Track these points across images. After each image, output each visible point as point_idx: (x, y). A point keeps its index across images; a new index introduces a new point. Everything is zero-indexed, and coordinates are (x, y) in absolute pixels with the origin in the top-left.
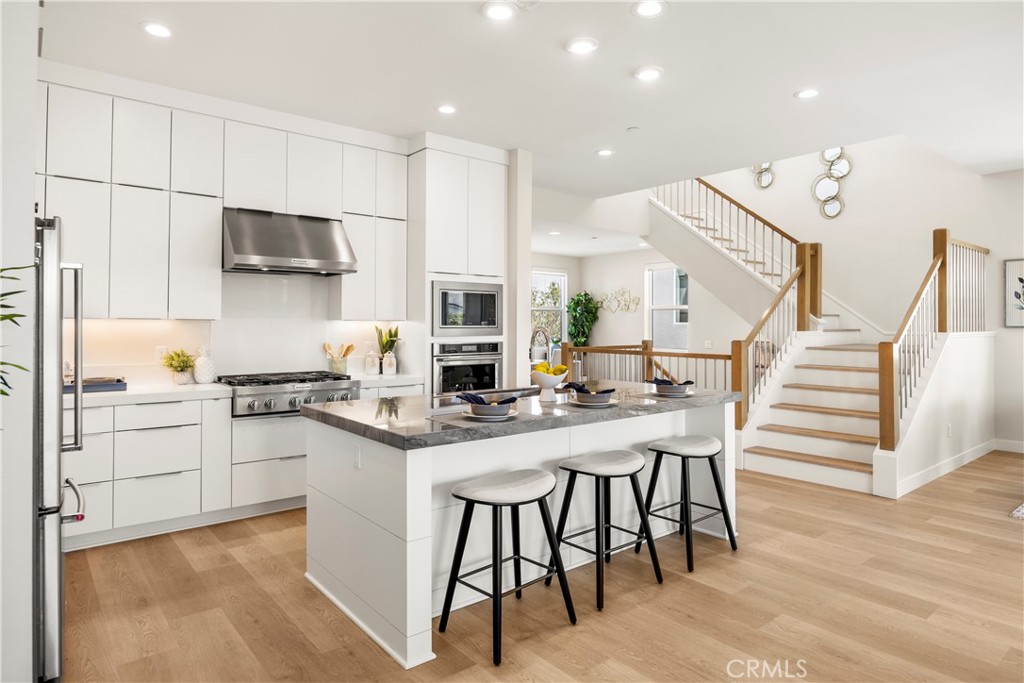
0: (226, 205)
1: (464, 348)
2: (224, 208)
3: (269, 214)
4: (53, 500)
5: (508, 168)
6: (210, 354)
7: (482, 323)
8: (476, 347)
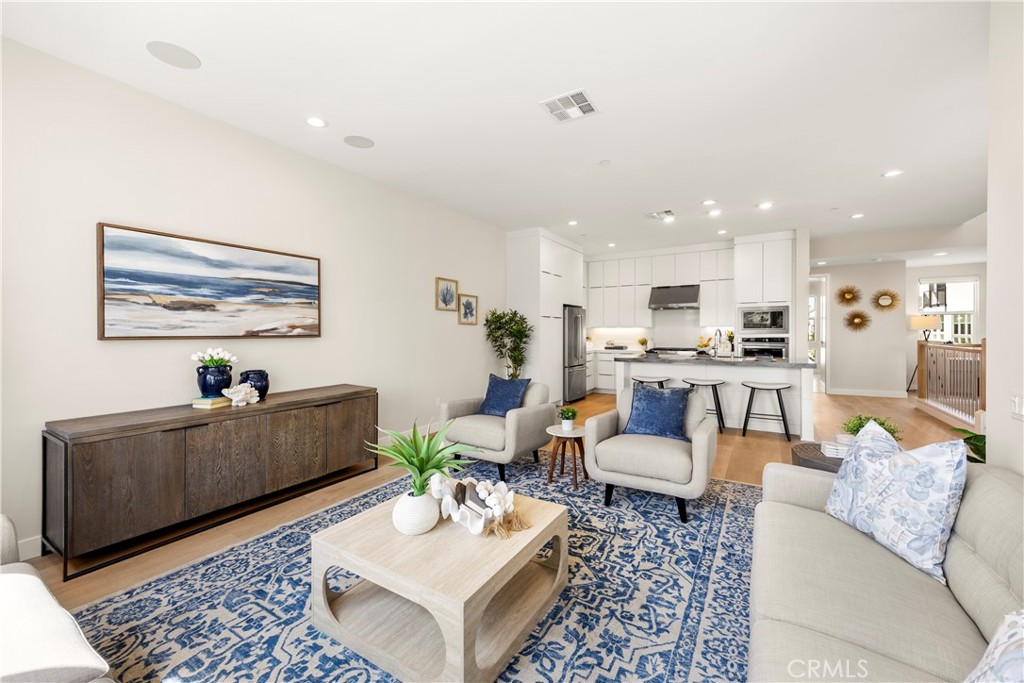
2: (652, 288)
3: (668, 287)
4: (567, 365)
5: (794, 240)
6: (652, 339)
7: (772, 327)
8: (767, 339)
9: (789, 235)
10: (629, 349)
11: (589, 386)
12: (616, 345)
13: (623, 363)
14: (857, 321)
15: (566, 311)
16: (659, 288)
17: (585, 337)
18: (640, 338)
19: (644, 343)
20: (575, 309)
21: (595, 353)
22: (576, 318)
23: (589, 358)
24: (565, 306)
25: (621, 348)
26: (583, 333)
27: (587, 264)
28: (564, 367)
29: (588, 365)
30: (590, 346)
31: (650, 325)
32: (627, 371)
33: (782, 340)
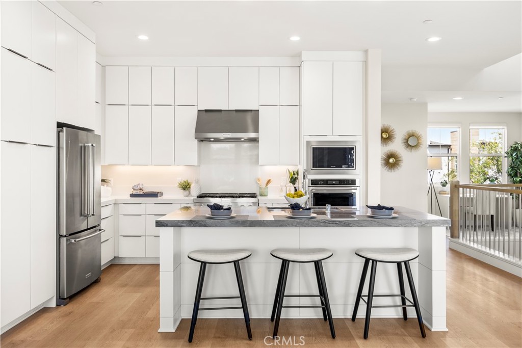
0: (199, 109)
1: (329, 182)
2: (199, 111)
3: (220, 111)
4: (64, 232)
5: (366, 63)
6: (197, 182)
7: (343, 166)
8: (338, 181)
9: (359, 56)
10: (166, 197)
11: (106, 257)
12: (146, 190)
13: (170, 230)
14: (391, 160)
15: (64, 135)
16: (206, 111)
17: (98, 178)
18: (182, 179)
19: (186, 187)
20: (81, 132)
21: (116, 204)
22: (84, 149)
23: (105, 212)
24: (60, 125)
25: (154, 195)
26: (96, 173)
27: (103, 68)
28: (60, 237)
29: (103, 225)
30: (107, 195)
31: (195, 162)
32: (177, 239)
33: (353, 182)
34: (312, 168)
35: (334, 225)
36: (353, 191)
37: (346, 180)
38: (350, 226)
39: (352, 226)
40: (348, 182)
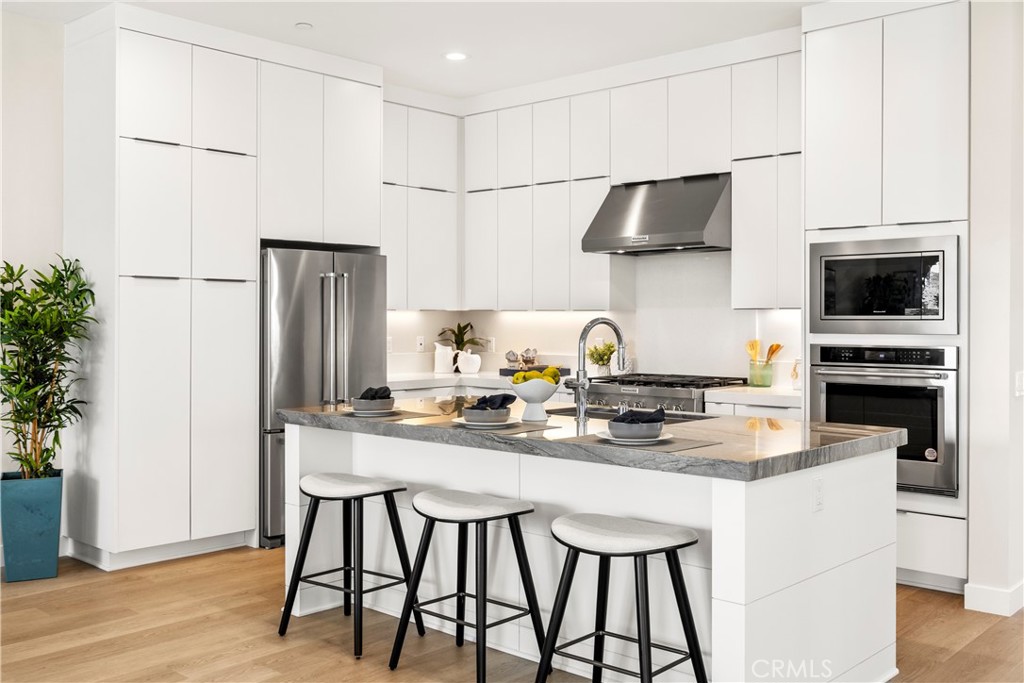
0: (613, 184)
2: (612, 187)
3: (653, 184)
4: (268, 425)
7: (907, 310)
8: (893, 354)
15: (269, 260)
16: (627, 185)
24: (267, 245)
33: (934, 358)
34: (824, 317)
35: (507, 446)
36: (934, 383)
37: (916, 350)
38: (534, 454)
39: (537, 454)
40: (922, 357)
